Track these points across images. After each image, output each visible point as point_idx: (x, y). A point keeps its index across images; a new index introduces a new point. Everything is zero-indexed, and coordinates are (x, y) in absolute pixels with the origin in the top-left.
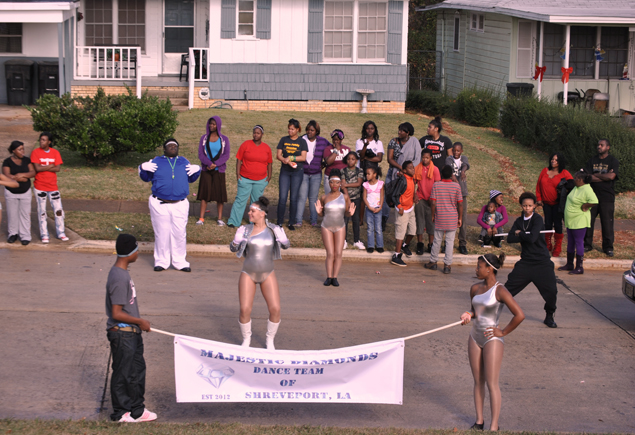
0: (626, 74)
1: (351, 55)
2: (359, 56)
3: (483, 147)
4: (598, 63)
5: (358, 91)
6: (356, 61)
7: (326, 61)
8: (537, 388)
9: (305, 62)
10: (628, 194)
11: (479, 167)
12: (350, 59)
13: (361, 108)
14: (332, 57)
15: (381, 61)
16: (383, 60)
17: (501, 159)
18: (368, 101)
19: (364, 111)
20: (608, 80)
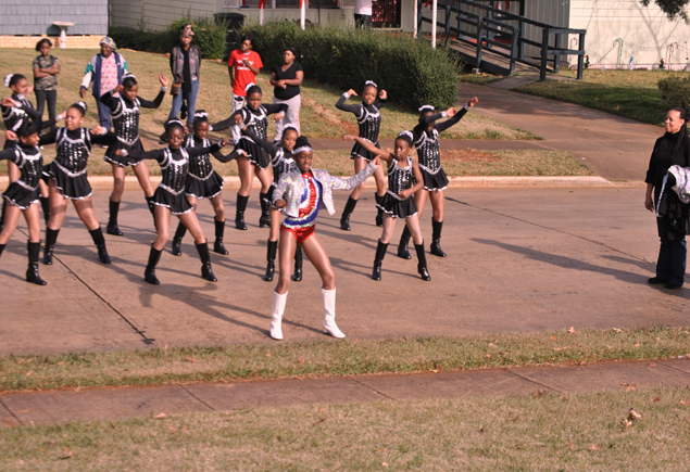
0: (336, 2)
5: (57, 23)
18: (67, 35)
19: (63, 46)
20: (318, 9)
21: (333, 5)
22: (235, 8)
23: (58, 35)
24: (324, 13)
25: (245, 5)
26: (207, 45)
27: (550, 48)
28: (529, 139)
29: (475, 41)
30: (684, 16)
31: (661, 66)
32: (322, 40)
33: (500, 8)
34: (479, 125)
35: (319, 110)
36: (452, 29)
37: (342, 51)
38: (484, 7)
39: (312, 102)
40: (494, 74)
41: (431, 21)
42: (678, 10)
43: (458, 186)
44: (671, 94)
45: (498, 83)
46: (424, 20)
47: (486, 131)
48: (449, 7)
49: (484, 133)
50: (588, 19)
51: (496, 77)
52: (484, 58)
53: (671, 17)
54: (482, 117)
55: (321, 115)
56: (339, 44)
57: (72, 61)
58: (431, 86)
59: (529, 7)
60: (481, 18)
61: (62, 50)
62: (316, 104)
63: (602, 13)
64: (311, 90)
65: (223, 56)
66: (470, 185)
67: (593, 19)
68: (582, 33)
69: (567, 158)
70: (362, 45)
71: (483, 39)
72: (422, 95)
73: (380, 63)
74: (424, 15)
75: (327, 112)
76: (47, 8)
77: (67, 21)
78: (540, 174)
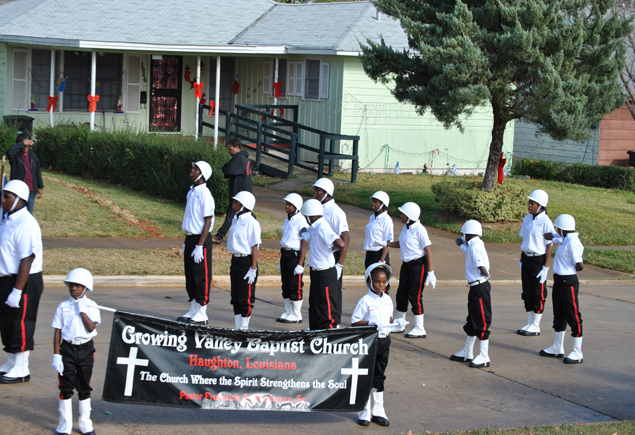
20: (103, 113)
21: (117, 110)
22: (24, 111)
24: (109, 116)
25: (33, 108)
27: (326, 153)
29: (254, 146)
30: (459, 125)
31: (424, 171)
32: (114, 142)
34: (270, 226)
35: (117, 210)
36: (231, 134)
37: (136, 154)
38: (262, 114)
39: (109, 202)
40: (273, 177)
41: (213, 127)
42: (453, 120)
44: (444, 197)
45: (277, 185)
46: (205, 125)
47: (277, 231)
48: (229, 113)
49: (276, 235)
50: (358, 126)
51: (275, 180)
52: (263, 161)
53: (447, 126)
54: (271, 218)
55: (119, 215)
56: (133, 146)
59: (302, 114)
60: (261, 123)
62: (113, 204)
63: (370, 121)
64: (106, 190)
66: (269, 284)
67: (363, 126)
68: (356, 140)
69: (356, 257)
70: (155, 148)
71: (262, 144)
73: (173, 165)
74: (205, 120)
75: (125, 213)
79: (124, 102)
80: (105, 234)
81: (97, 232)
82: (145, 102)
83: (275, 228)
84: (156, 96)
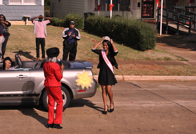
0: (130, 9)
1: (21, 1)
2: (25, 2)
3: (82, 35)
4: (119, 5)
5: (24, 16)
6: (23, 4)
7: (10, 4)
8: (154, 130)
9: (2, 4)
10: (149, 50)
11: (85, 42)
12: (20, 3)
13: (26, 23)
14: (13, 2)
15: (34, 4)
16: (34, 3)
17: (92, 39)
18: (29, 20)
19: (27, 24)
20: (123, 11)
21: (128, 10)
22: (92, 11)
23: (25, 20)
24: (125, 12)
25: (96, 10)
26: (77, 24)
28: (182, 61)
33: (190, 11)
34: (163, 55)
36: (169, 18)
37: (116, 27)
43: (143, 79)
45: (183, 39)
46: (159, 15)
48: (168, 10)
49: (164, 58)
51: (183, 37)
56: (115, 24)
57: (22, 29)
58: (145, 40)
60: (179, 14)
61: (27, 26)
65: (83, 28)
70: (123, 24)
72: (142, 43)
74: (159, 13)
76: (22, 10)
77: (29, 15)
78: (179, 75)
79: (131, 7)
80: (91, 58)
81: (88, 58)
82: (140, 7)
83: (164, 57)
84: (144, 4)
